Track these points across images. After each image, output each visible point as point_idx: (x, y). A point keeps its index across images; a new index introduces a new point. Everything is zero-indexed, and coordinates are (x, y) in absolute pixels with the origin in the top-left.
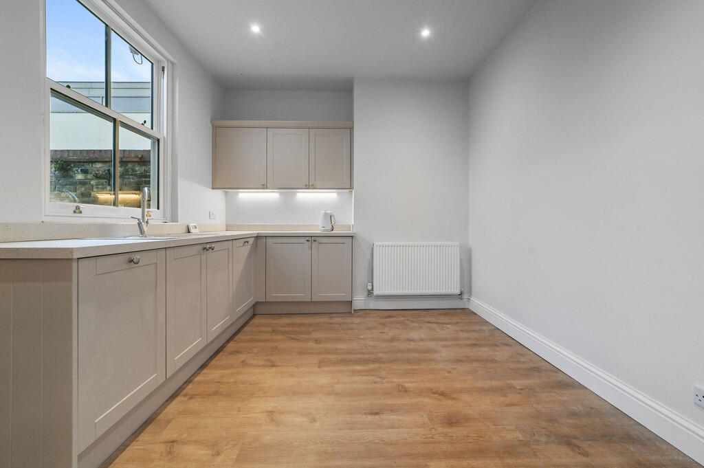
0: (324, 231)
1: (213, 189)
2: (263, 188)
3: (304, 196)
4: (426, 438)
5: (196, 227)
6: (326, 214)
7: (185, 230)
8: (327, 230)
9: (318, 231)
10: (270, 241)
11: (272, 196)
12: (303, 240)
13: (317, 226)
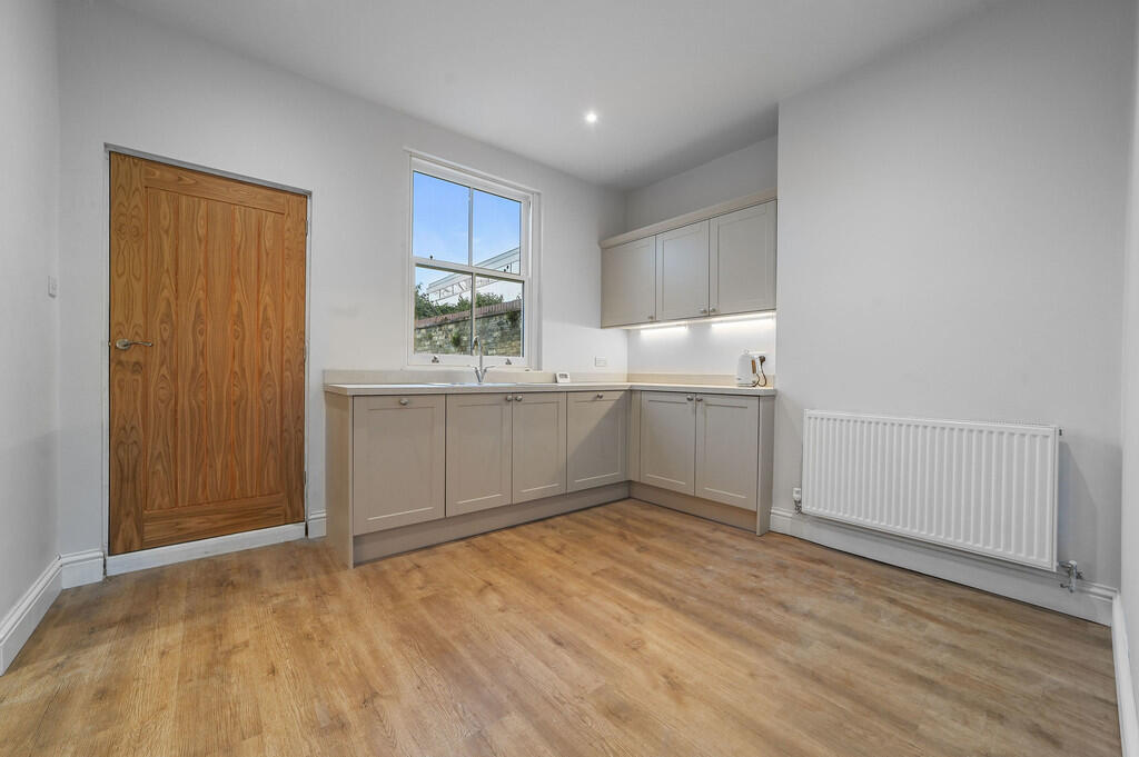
0: (741, 385)
1: (602, 328)
2: (651, 322)
3: (722, 327)
4: (557, 699)
5: (566, 376)
6: (746, 356)
7: (551, 379)
8: (747, 385)
9: (733, 386)
10: (645, 397)
11: (676, 332)
12: (683, 399)
13: (730, 377)
